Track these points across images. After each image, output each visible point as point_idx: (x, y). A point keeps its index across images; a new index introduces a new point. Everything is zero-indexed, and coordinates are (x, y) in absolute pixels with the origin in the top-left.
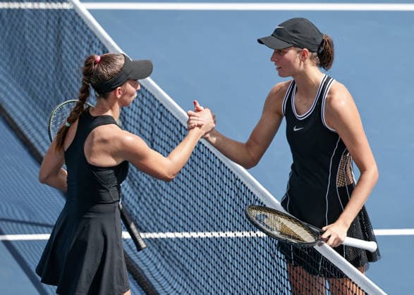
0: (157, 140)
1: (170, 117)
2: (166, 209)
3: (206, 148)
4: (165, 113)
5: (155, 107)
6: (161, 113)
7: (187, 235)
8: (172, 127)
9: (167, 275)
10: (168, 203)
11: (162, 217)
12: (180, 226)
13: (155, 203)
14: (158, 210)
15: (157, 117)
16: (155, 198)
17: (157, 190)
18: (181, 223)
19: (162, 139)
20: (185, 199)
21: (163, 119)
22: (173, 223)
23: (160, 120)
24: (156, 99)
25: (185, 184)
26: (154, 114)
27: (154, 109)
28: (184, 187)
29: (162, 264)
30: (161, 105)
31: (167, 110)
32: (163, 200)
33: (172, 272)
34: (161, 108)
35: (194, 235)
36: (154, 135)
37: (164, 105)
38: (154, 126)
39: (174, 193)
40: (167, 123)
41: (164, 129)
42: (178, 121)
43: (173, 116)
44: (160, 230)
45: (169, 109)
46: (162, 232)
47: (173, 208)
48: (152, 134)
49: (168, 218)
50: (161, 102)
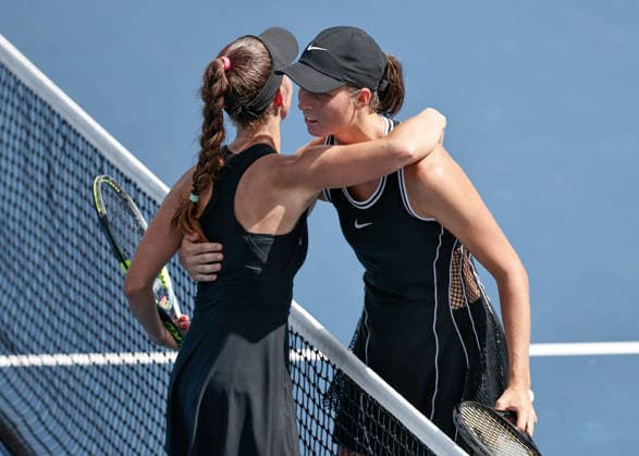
0: (59, 186)
1: (80, 144)
2: (77, 312)
3: (149, 199)
4: (72, 137)
5: (53, 126)
6: (65, 138)
7: (114, 359)
8: (84, 162)
9: (59, 432)
10: (81, 301)
11: (69, 326)
12: (101, 341)
13: (56, 300)
14: (62, 314)
15: (57, 144)
16: (55, 292)
17: (62, 277)
18: (104, 336)
19: (67, 185)
20: (110, 293)
21: (68, 147)
22: (89, 336)
23: (63, 149)
24: (53, 113)
25: (110, 265)
26: (51, 140)
27: (50, 130)
28: (108, 270)
29: (50, 412)
30: (64, 122)
31: (75, 131)
32: (72, 295)
33: (69, 426)
34: (64, 129)
35: (129, 359)
36: (52, 177)
37: (70, 122)
38: (52, 160)
39: (91, 282)
40: (75, 155)
41: (71, 166)
42: (96, 151)
43: (87, 143)
44: (59, 350)
45: (79, 130)
46: (64, 352)
47: (90, 309)
48: (48, 176)
49: (80, 329)
50: (64, 116)
